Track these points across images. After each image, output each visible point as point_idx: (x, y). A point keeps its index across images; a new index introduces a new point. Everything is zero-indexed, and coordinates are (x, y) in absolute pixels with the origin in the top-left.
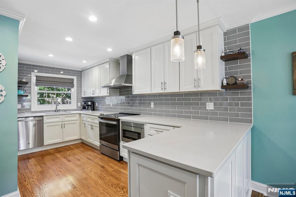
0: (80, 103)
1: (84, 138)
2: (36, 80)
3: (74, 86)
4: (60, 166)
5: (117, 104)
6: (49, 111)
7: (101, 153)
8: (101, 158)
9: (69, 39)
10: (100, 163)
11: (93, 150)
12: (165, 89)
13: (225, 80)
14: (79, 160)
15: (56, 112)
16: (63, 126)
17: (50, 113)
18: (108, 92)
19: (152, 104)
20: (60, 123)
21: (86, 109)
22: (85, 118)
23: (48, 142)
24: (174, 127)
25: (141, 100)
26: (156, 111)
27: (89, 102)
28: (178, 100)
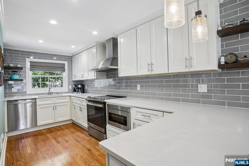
0: (71, 86)
1: (74, 119)
2: (30, 65)
3: (65, 71)
4: (48, 148)
5: (104, 86)
6: (43, 94)
7: (89, 134)
8: (88, 140)
9: (53, 22)
10: (87, 145)
11: (82, 131)
12: (152, 70)
13: (223, 58)
14: (67, 142)
15: (49, 94)
16: (54, 108)
17: (44, 95)
18: (96, 75)
19: (139, 86)
20: (52, 105)
21: (76, 91)
22: (75, 100)
23: (41, 123)
24: (163, 112)
25: (127, 82)
26: (143, 93)
27: (79, 85)
28: (166, 82)
